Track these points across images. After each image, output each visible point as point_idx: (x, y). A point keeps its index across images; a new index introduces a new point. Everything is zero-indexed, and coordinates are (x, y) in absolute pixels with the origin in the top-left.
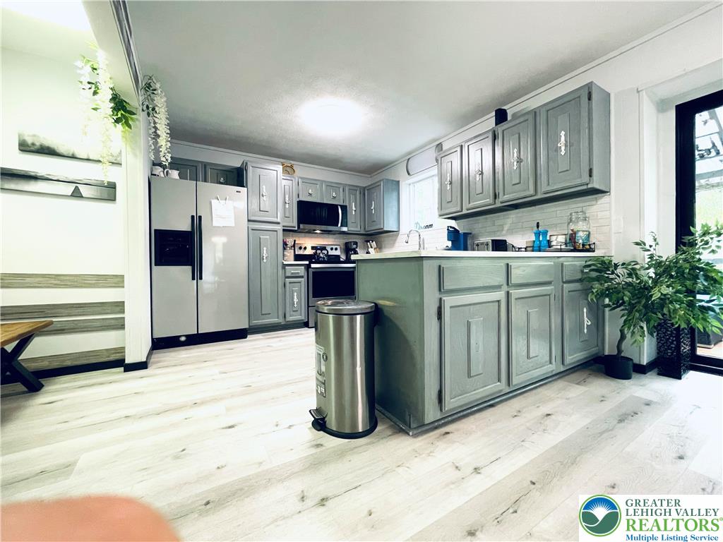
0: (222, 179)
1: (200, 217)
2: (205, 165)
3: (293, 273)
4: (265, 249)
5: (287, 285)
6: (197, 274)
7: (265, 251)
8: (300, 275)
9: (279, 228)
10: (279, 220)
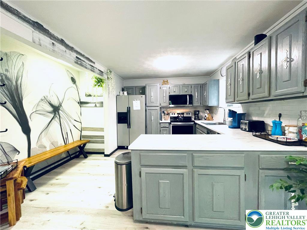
0: (141, 91)
1: (130, 107)
2: (136, 87)
3: (163, 126)
4: (153, 116)
5: (162, 131)
6: (129, 126)
7: (153, 118)
8: (167, 127)
9: (158, 108)
10: (158, 105)
